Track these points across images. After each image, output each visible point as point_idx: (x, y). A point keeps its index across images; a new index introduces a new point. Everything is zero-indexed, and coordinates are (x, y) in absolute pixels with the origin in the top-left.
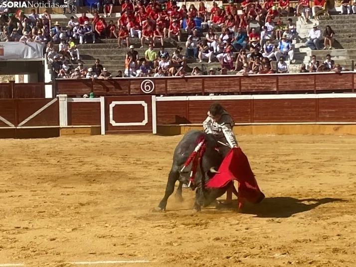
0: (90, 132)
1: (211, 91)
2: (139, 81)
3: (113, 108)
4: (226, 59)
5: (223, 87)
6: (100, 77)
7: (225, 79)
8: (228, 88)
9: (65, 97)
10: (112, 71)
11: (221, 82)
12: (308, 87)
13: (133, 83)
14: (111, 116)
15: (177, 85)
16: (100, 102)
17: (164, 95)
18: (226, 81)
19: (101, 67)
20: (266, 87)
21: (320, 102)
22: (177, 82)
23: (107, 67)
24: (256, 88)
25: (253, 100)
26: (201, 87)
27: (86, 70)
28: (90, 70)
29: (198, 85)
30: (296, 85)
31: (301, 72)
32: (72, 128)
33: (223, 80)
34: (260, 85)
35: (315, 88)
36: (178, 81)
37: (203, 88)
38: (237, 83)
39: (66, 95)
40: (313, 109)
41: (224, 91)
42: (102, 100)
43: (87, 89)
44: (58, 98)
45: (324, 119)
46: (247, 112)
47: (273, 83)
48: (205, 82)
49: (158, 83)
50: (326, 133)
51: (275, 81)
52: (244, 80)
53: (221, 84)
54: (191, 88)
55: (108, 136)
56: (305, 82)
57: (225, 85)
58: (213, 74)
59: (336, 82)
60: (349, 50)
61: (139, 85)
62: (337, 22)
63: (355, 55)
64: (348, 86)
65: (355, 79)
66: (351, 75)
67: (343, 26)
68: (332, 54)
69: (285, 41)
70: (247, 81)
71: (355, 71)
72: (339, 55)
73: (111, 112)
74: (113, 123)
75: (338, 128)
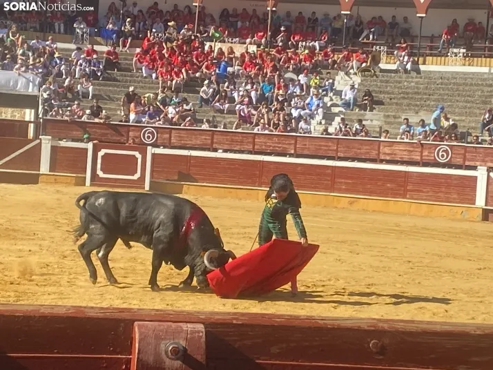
0: (74, 182)
1: (220, 147)
2: (140, 129)
3: (102, 156)
4: (244, 112)
5: (235, 143)
6: (97, 120)
7: (237, 134)
8: (241, 145)
9: (49, 140)
10: (114, 115)
11: (233, 138)
12: (330, 152)
13: (133, 130)
14: (99, 166)
15: (183, 137)
16: (87, 150)
17: (165, 147)
19: (99, 109)
20: (283, 148)
21: (336, 170)
22: (183, 134)
23: (105, 109)
24: (271, 148)
25: (263, 161)
26: (209, 142)
27: (83, 110)
28: (88, 112)
29: (206, 139)
30: (317, 149)
31: (322, 134)
32: (53, 175)
33: (235, 136)
34: (276, 145)
35: (337, 154)
36: (184, 132)
37: (212, 143)
38: (250, 140)
39: (50, 137)
40: (329, 179)
41: (235, 149)
42: (90, 146)
43: (79, 133)
44: (41, 139)
45: (340, 191)
46: (255, 175)
47: (290, 144)
48: (215, 136)
49: (162, 133)
50: (339, 206)
51: (293, 142)
52: (259, 138)
53: (232, 141)
54: (198, 142)
55: (93, 188)
56: (326, 146)
57: (237, 142)
58: (224, 128)
59: (360, 149)
60: (387, 114)
61: (139, 133)
62: (381, 81)
63: (392, 120)
64: (373, 154)
65: (381, 148)
66: (378, 143)
67: (387, 87)
68: (366, 117)
69: (317, 98)
70: (262, 140)
71: (382, 139)
72: (374, 119)
73: (99, 161)
74: (100, 174)
75: (354, 202)
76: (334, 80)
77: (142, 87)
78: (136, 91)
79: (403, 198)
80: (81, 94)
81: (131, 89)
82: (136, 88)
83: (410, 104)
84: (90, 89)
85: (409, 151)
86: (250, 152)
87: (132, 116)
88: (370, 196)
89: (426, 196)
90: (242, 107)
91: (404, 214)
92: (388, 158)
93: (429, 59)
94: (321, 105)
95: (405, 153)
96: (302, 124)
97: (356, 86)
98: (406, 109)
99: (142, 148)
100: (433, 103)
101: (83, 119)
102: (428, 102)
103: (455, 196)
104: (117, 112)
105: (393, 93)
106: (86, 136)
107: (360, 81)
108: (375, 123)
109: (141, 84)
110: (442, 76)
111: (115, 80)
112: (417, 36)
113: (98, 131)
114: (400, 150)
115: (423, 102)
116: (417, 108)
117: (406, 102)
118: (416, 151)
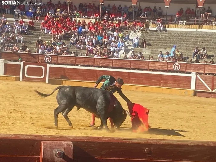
0: (14, 79)
1: (79, 64)
2: (44, 56)
3: (27, 68)
4: (90, 49)
6: (25, 52)
7: (86, 58)
9: (3, 61)
11: (85, 60)
12: (127, 66)
13: (41, 57)
14: (26, 72)
15: (63, 60)
16: (20, 65)
17: (55, 64)
18: (87, 59)
19: (26, 47)
20: (107, 64)
21: (130, 74)
22: (63, 58)
23: (29, 47)
24: (102, 64)
25: (98, 70)
26: (74, 62)
27: (19, 48)
28: (21, 48)
29: (73, 60)
30: (122, 65)
31: (124, 58)
33: (86, 59)
34: (104, 63)
35: (131, 67)
36: (63, 57)
37: (76, 62)
38: (92, 61)
40: (126, 78)
41: (86, 65)
42: (22, 64)
43: (17, 58)
45: (131, 83)
46: (95, 76)
47: (110, 63)
48: (77, 59)
49: (53, 58)
50: (131, 90)
51: (111, 62)
52: (96, 60)
53: (84, 61)
54: (70, 62)
55: (23, 82)
56: (126, 63)
57: (87, 62)
58: (81, 56)
59: (141, 65)
60: (152, 49)
61: (43, 58)
62: (150, 35)
63: (154, 52)
64: (146, 67)
65: (150, 64)
66: (148, 62)
67: (152, 37)
68: (143, 51)
69: (122, 42)
70: (98, 61)
71: (150, 60)
72: (146, 52)
73: (26, 70)
74: (26, 76)
75: (138, 88)
76: (129, 35)
77: (45, 38)
78: (42, 39)
79: (160, 86)
80: (17, 40)
81: (40, 38)
82: (42, 38)
83: (162, 45)
84: (22, 38)
85: (162, 65)
86: (92, 66)
87: (40, 51)
88: (145, 85)
89: (169, 85)
90: (89, 46)
91: (160, 93)
92: (153, 69)
93: (171, 25)
94: (123, 45)
95: (160, 66)
96: (115, 54)
97: (139, 37)
98: (160, 47)
99: (45, 64)
100: (172, 45)
101: (18, 52)
102: (170, 44)
103: (182, 85)
104: (34, 49)
105: (155, 40)
106: (20, 59)
107: (140, 35)
108: (147, 53)
109: (44, 36)
110: (176, 33)
111: (33, 34)
112: (165, 16)
113: (25, 57)
114: (158, 65)
115: (168, 44)
116: (165, 47)
117: (160, 44)
118: (165, 66)
